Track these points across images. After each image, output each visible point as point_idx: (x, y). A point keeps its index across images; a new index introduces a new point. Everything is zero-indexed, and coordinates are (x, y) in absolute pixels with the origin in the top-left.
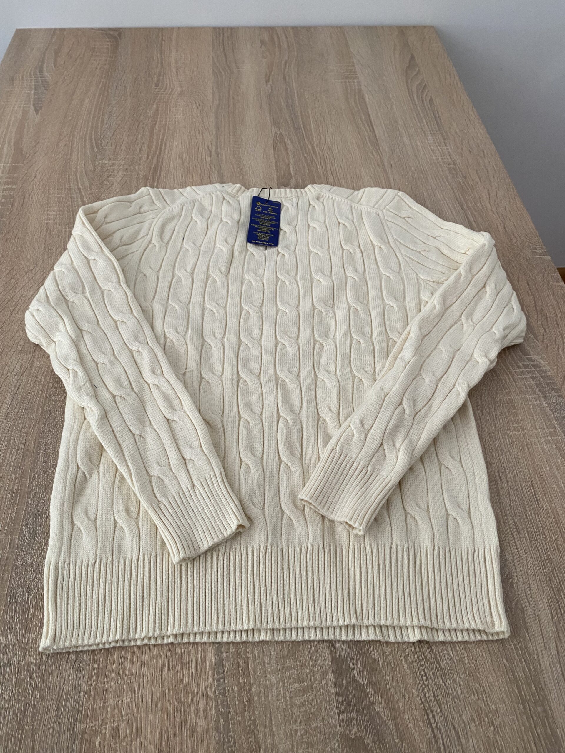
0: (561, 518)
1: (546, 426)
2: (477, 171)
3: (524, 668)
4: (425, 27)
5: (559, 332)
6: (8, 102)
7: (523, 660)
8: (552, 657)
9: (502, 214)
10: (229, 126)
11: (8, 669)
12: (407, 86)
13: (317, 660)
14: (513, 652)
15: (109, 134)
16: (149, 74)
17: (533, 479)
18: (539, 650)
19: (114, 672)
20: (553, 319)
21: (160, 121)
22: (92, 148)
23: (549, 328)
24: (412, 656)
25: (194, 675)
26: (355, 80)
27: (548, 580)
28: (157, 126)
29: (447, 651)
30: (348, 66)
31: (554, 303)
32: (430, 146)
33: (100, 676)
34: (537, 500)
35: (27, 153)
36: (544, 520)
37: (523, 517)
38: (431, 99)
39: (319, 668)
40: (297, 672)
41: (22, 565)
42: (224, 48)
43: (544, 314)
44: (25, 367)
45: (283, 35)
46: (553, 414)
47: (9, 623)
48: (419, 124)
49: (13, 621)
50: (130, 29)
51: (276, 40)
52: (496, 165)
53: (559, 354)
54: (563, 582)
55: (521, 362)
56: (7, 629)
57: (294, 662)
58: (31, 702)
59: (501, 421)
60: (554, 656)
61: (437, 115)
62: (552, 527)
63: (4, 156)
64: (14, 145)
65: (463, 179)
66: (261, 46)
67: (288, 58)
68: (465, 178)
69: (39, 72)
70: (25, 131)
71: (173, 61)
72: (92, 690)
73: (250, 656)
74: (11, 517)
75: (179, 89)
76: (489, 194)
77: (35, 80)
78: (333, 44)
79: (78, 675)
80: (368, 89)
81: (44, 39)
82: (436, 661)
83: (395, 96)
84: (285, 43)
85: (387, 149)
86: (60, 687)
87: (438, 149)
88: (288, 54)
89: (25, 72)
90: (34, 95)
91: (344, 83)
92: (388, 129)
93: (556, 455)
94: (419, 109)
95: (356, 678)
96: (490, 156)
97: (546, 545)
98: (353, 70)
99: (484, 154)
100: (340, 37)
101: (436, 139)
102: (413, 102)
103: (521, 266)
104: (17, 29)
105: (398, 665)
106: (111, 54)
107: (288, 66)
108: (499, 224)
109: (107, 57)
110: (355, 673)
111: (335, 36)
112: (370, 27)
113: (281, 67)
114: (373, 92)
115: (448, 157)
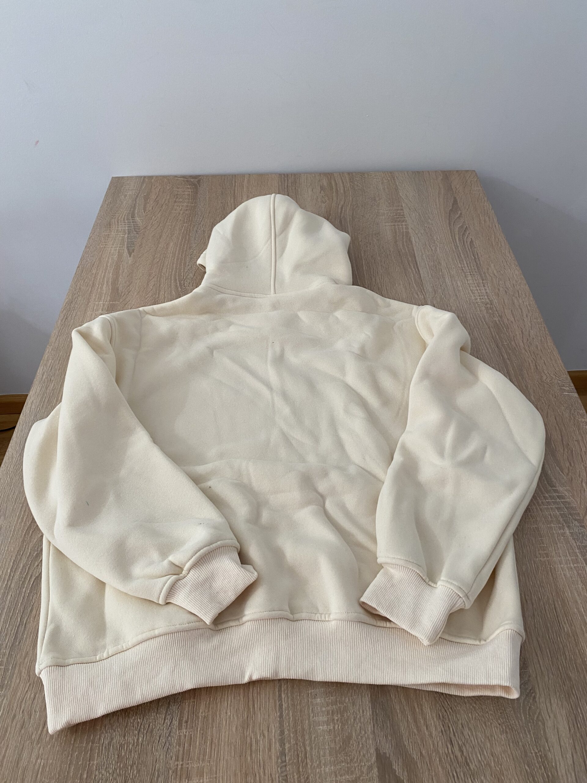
0: (581, 639)
1: (569, 553)
2: (512, 311)
3: (542, 774)
4: (467, 171)
5: (583, 466)
6: (106, 245)
7: (542, 767)
8: (568, 766)
9: (534, 352)
11: (112, 747)
12: (450, 229)
13: (364, 756)
14: (534, 760)
15: (191, 275)
17: (556, 603)
18: (557, 758)
19: (196, 755)
20: (578, 453)
22: (176, 286)
23: (574, 463)
24: (446, 758)
25: (261, 762)
26: (403, 223)
27: (567, 696)
29: (476, 755)
30: (398, 210)
31: (580, 438)
32: (469, 286)
33: (185, 757)
34: (559, 622)
35: (122, 292)
36: (565, 641)
37: (546, 638)
38: (472, 242)
39: (366, 763)
40: (348, 764)
43: (569, 448)
45: (340, 181)
46: (576, 542)
48: (460, 266)
50: (207, 176)
51: (334, 186)
52: (530, 305)
53: (582, 486)
55: (547, 493)
57: (345, 756)
58: (130, 777)
59: (528, 547)
60: (570, 765)
61: (477, 257)
62: (572, 648)
63: (104, 295)
64: (111, 283)
65: (499, 318)
67: (344, 203)
68: (501, 317)
69: (132, 217)
70: (120, 272)
72: (178, 769)
73: (308, 749)
76: (523, 333)
77: (128, 224)
78: (384, 189)
79: (167, 755)
80: (415, 232)
81: (136, 186)
82: (466, 763)
83: (439, 239)
84: (342, 188)
85: (430, 290)
86: (153, 765)
87: (477, 290)
88: (344, 198)
89: (120, 218)
90: (128, 239)
91: (393, 227)
92: (432, 269)
93: (577, 581)
94: (461, 251)
95: (397, 774)
96: (524, 296)
97: (566, 664)
98: (402, 214)
99: (519, 294)
100: (390, 182)
101: (475, 279)
102: (455, 244)
103: (549, 402)
104: (113, 177)
105: (433, 764)
106: (191, 200)
107: (344, 211)
108: (530, 362)
109: (188, 202)
110: (397, 769)
111: (386, 181)
112: (417, 172)
113: (338, 211)
114: (419, 235)
115: (486, 297)
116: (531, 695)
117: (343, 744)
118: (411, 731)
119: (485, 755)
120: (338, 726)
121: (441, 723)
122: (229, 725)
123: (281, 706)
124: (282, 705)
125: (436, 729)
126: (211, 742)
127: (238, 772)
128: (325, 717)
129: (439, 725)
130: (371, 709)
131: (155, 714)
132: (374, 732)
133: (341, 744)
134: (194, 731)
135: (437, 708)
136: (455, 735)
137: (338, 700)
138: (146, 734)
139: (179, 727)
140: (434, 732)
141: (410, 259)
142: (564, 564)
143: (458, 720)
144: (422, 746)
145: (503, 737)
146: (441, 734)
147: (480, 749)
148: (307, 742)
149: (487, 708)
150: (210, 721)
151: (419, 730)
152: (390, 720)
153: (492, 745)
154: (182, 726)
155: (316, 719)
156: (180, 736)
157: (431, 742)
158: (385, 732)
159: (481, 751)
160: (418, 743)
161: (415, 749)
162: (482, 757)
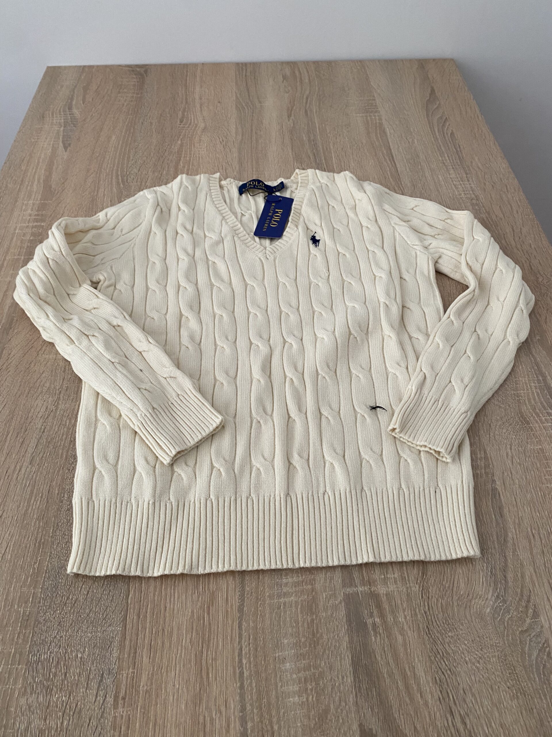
2: (500, 207)
4: (445, 60)
6: (38, 139)
9: (527, 252)
10: (252, 161)
12: (428, 120)
15: (136, 171)
16: (174, 110)
21: (184, 157)
22: (118, 183)
24: (445, 732)
26: (376, 114)
28: (181, 162)
29: (482, 728)
30: (370, 100)
32: (452, 181)
35: (55, 190)
38: (452, 134)
41: (44, 620)
42: (246, 83)
44: (50, 409)
45: (305, 71)
47: (30, 683)
48: (440, 158)
49: (35, 681)
50: (155, 65)
51: (298, 75)
52: (520, 200)
56: (28, 690)
61: (459, 150)
63: (34, 193)
64: (44, 181)
65: (487, 214)
67: (310, 93)
68: (489, 214)
69: (69, 109)
70: (54, 168)
71: (197, 97)
73: (276, 727)
74: (34, 569)
75: (202, 125)
76: (513, 231)
77: (64, 117)
78: (354, 78)
80: (389, 123)
81: (74, 76)
83: (416, 130)
84: (307, 78)
85: (409, 184)
87: (461, 184)
88: (310, 88)
89: (55, 110)
90: (64, 132)
91: (365, 118)
92: (410, 163)
94: (441, 143)
96: (513, 191)
98: (374, 104)
99: (507, 189)
100: (360, 71)
101: (458, 173)
102: (435, 136)
104: (48, 67)
106: (137, 90)
107: (310, 100)
108: (524, 262)
109: (134, 93)
111: (356, 70)
112: (390, 61)
113: (303, 101)
114: (394, 126)
115: (471, 192)
116: (545, 651)
117: (319, 719)
118: (402, 701)
119: (493, 728)
120: (313, 698)
121: (438, 688)
122: (177, 700)
123: (242, 674)
124: (243, 673)
125: (432, 696)
126: (155, 724)
128: (296, 686)
129: (436, 691)
130: (352, 675)
131: (84, 690)
132: (357, 703)
133: (317, 719)
134: (133, 711)
135: (433, 671)
136: (455, 704)
137: (312, 664)
138: (73, 715)
139: (114, 706)
140: (430, 700)
141: (385, 152)
143: (459, 684)
144: (416, 719)
145: (514, 703)
146: (438, 702)
147: (486, 720)
148: (275, 720)
149: (492, 668)
150: (154, 697)
151: (412, 699)
152: (375, 687)
153: (500, 715)
154: (118, 704)
155: (285, 688)
156: (115, 717)
157: (427, 714)
158: (371, 703)
159: (488, 723)
160: (411, 715)
161: (407, 723)
162: (490, 730)
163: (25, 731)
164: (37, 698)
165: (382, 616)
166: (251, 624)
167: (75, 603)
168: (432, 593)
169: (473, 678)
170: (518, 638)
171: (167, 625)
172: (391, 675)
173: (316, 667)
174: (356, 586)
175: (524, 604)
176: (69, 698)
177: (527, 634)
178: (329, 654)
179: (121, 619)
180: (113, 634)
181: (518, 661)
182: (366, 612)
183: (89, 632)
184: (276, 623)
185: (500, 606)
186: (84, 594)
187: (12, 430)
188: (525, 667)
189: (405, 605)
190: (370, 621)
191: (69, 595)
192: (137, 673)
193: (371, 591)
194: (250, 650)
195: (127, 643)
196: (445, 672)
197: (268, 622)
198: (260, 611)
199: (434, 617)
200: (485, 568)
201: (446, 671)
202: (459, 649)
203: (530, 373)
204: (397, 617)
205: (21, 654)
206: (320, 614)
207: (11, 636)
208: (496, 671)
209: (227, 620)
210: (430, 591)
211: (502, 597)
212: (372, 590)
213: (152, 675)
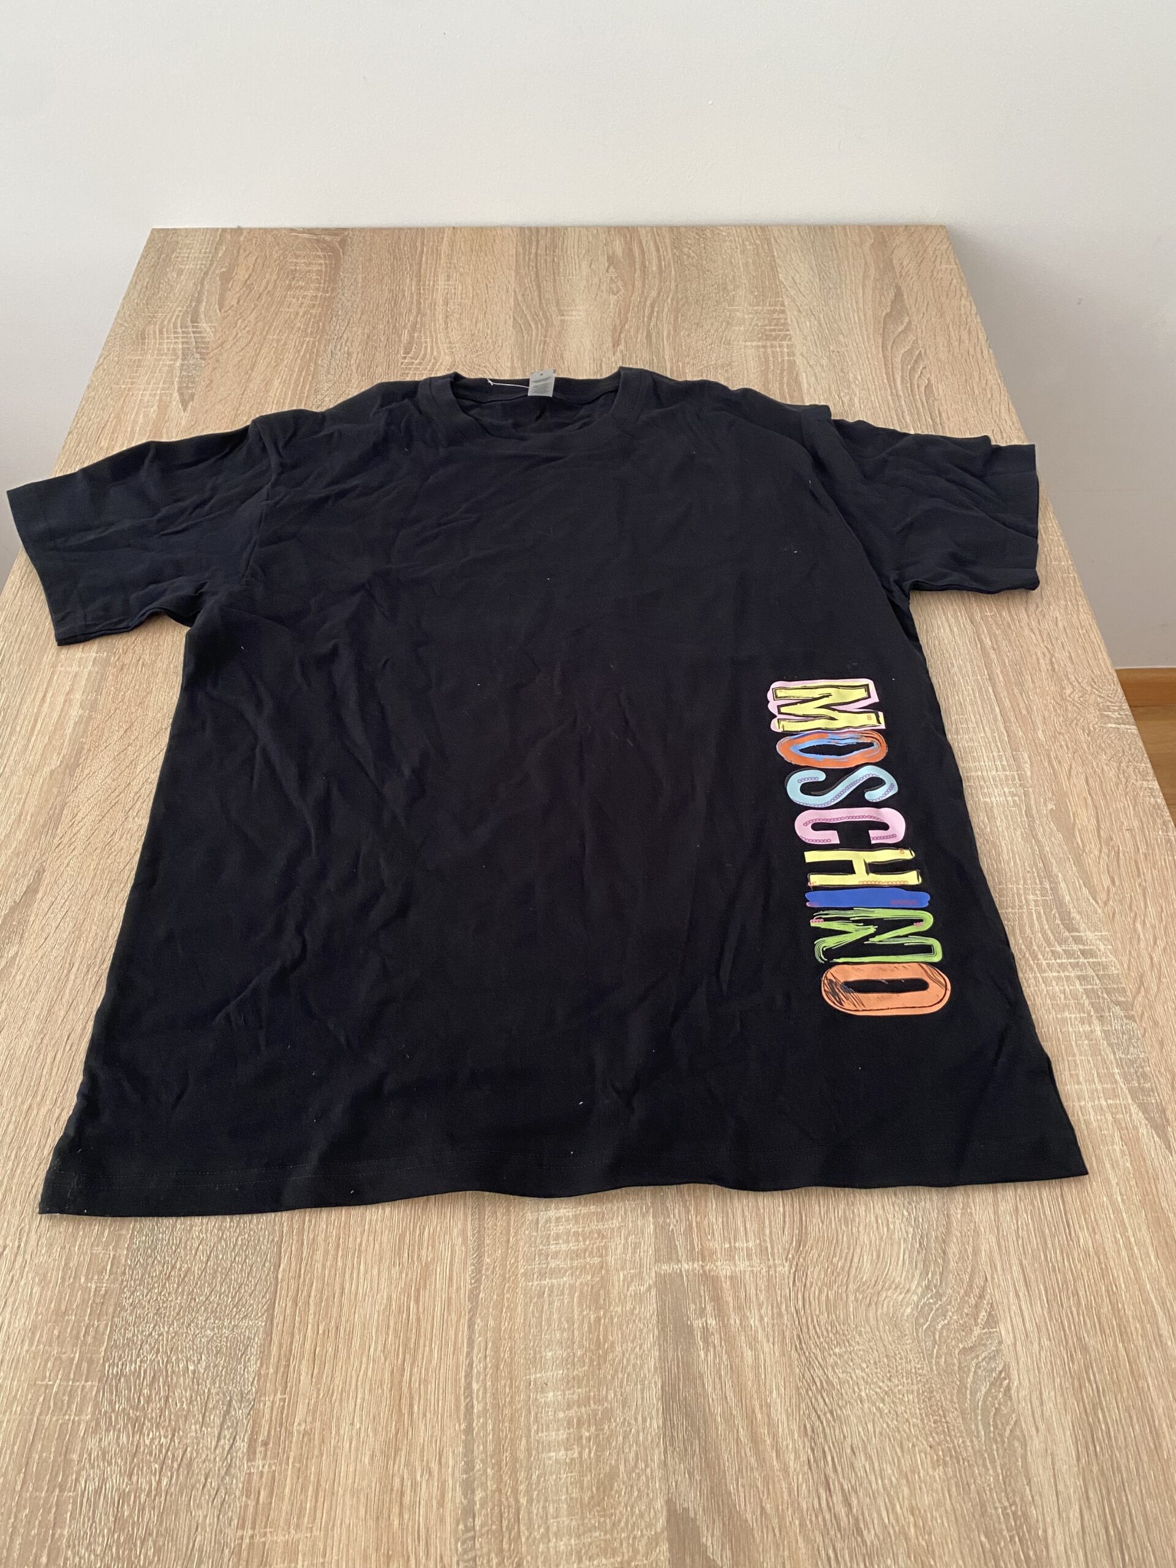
0: (1112, 1264)
1: (1099, 1077)
3: (1016, 1553)
4: (928, 227)
5: (1140, 885)
6: (132, 383)
7: (1017, 1539)
8: (1071, 1537)
11: (102, 1497)
12: (883, 356)
13: (641, 1516)
14: (1000, 1523)
16: (395, 326)
18: (1048, 1520)
19: (284, 1515)
20: (1130, 858)
23: (1120, 878)
24: (814, 1519)
25: (422, 1529)
26: (785, 343)
29: (879, 1514)
30: (774, 311)
31: (1136, 824)
33: (258, 1522)
34: (1069, 1227)
36: (1079, 1267)
37: (1040, 1258)
38: (928, 386)
39: (645, 1532)
40: (605, 1534)
41: (131, 1305)
42: (537, 272)
43: (1113, 847)
45: (652, 245)
46: (1114, 1054)
47: (106, 1412)
49: (113, 1410)
50: (361, 230)
51: (637, 256)
53: (1135, 930)
54: (1103, 1390)
55: (1060, 944)
56: (103, 1424)
57: (601, 1516)
58: (139, 1561)
60: (1075, 1534)
61: (938, 421)
62: (1092, 1281)
66: (608, 267)
67: (659, 294)
69: (192, 322)
71: (439, 299)
72: (244, 1547)
73: (523, 1501)
75: (446, 360)
77: (183, 337)
78: (746, 265)
79: (221, 1516)
80: (808, 363)
81: (203, 250)
82: (857, 1531)
83: (859, 378)
84: (655, 261)
86: (189, 1538)
88: (660, 285)
89: (166, 323)
90: (181, 370)
91: (762, 350)
93: (1113, 1137)
94: (904, 407)
95: (709, 1554)
97: (1079, 1318)
98: (782, 321)
100: (761, 250)
102: (894, 391)
103: (1076, 744)
104: (153, 229)
105: (787, 1533)
106: (324, 283)
107: (658, 312)
108: (1040, 655)
109: (318, 289)
110: (709, 1543)
111: (751, 247)
112: (820, 228)
113: (644, 312)
114: (818, 369)
116: (1001, 1384)
117: (598, 1489)
118: (744, 1463)
119: (897, 1514)
120: (590, 1452)
121: (807, 1444)
122: (357, 1450)
123: (469, 1408)
124: (472, 1407)
125: (797, 1456)
126: (317, 1489)
127: (371, 1551)
128: (562, 1431)
129: (804, 1447)
130: (660, 1415)
131: (198, 1426)
132: (665, 1464)
133: (594, 1489)
134: (281, 1464)
135: (802, 1413)
136: (835, 1470)
137: (592, 1394)
138: (178, 1471)
139: (249, 1455)
140: (791, 1464)
142: (1087, 1098)
143: (844, 1437)
144: (765, 1496)
145: (938, 1473)
146: (806, 1467)
147: (887, 1501)
148: (522, 1487)
149: (906, 1412)
150: (317, 1442)
151: (761, 1460)
152: (699, 1438)
153: (912, 1493)
154: (255, 1453)
155: (543, 1435)
156: (250, 1474)
157: (784, 1485)
158: (690, 1464)
159: (888, 1505)
160: (757, 1488)
161: (750, 1500)
162: (891, 1516)
163: (96, 1492)
164: (118, 1438)
165: (721, 1313)
166: (491, 1323)
167: (185, 1277)
168: (813, 1278)
169: (870, 1426)
170: (955, 1360)
171: (343, 1319)
172: (729, 1418)
173: (599, 1402)
174: (679, 1261)
175: (973, 1301)
176: (172, 1439)
177: (973, 1355)
178: (622, 1380)
179: (265, 1307)
180: (250, 1332)
181: (952, 1401)
182: (693, 1306)
183: (209, 1328)
184: (533, 1321)
185: (930, 1303)
186: (202, 1262)
187: (79, 960)
188: (963, 1413)
189: (762, 1297)
190: (698, 1323)
191: (176, 1262)
192: (289, 1402)
193: (704, 1272)
194: (485, 1369)
195: (274, 1350)
196: (822, 1417)
197: (520, 1320)
198: (508, 1299)
199: (812, 1321)
200: (910, 1236)
201: (825, 1414)
202: (851, 1377)
203: (1028, 875)
204: (747, 1318)
205: (91, 1362)
206: (612, 1308)
207: (74, 1332)
208: (912, 1417)
209: (449, 1313)
210: (809, 1273)
211: (935, 1287)
212: (707, 1268)
213: (316, 1402)
